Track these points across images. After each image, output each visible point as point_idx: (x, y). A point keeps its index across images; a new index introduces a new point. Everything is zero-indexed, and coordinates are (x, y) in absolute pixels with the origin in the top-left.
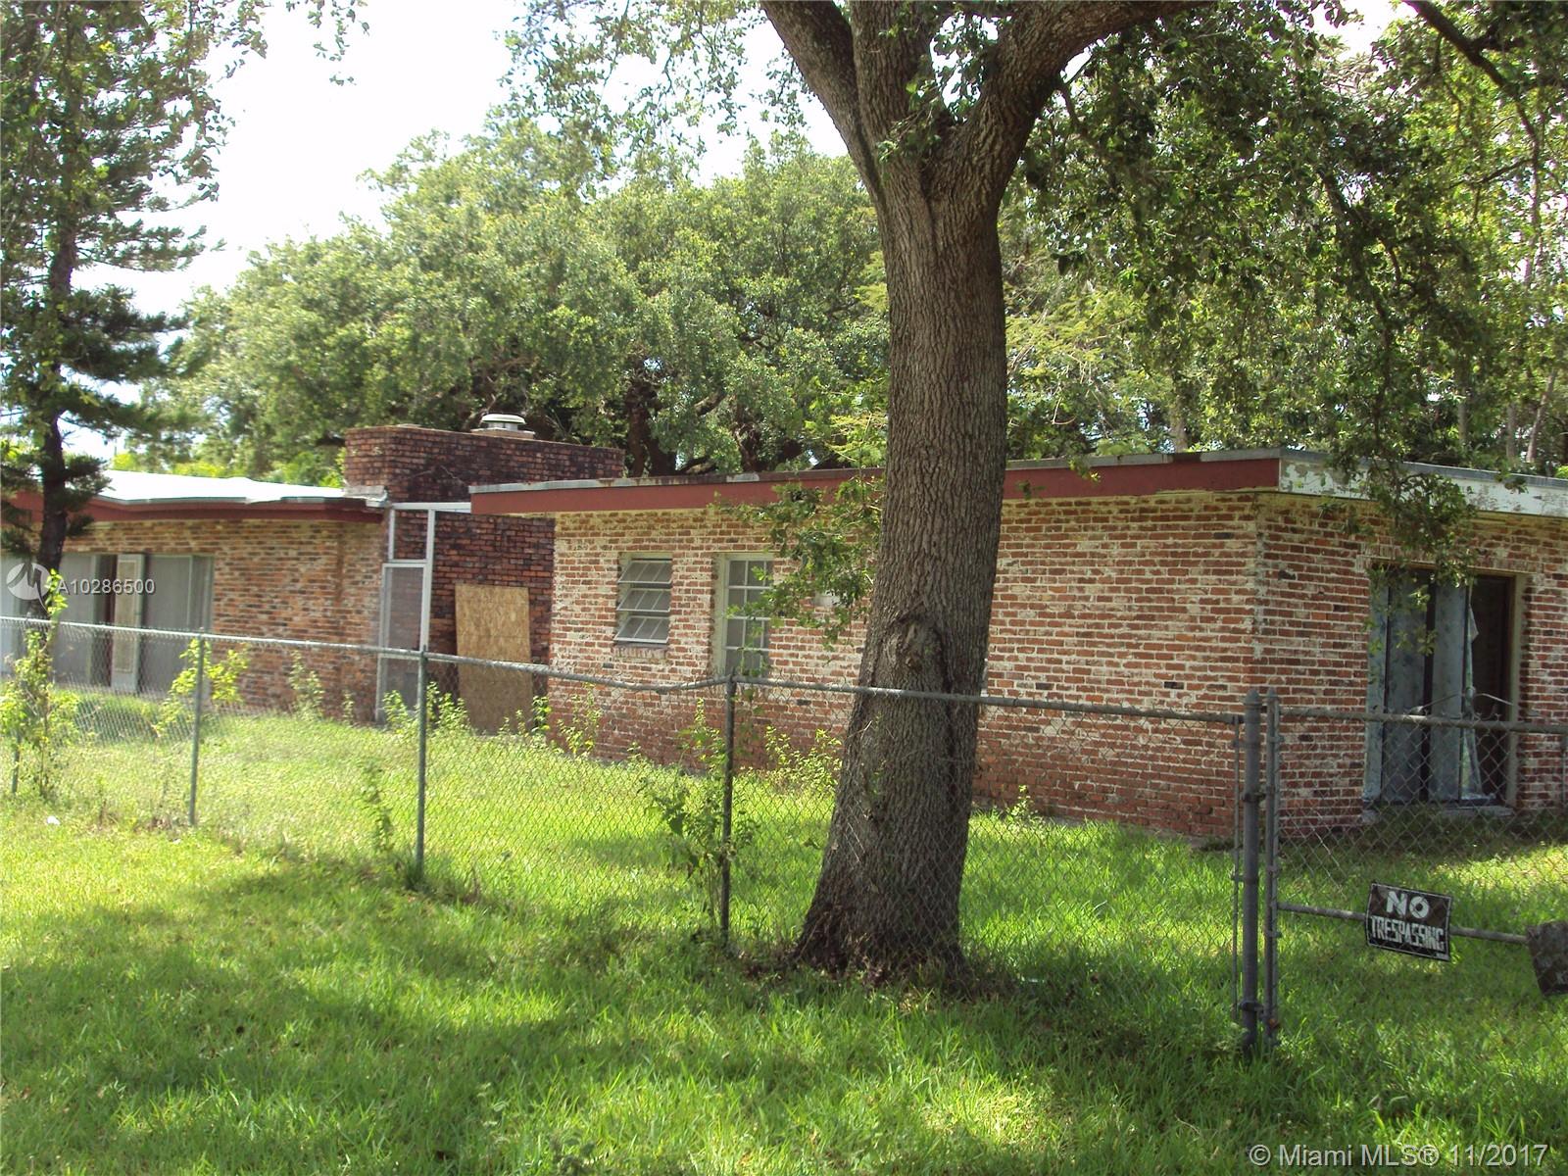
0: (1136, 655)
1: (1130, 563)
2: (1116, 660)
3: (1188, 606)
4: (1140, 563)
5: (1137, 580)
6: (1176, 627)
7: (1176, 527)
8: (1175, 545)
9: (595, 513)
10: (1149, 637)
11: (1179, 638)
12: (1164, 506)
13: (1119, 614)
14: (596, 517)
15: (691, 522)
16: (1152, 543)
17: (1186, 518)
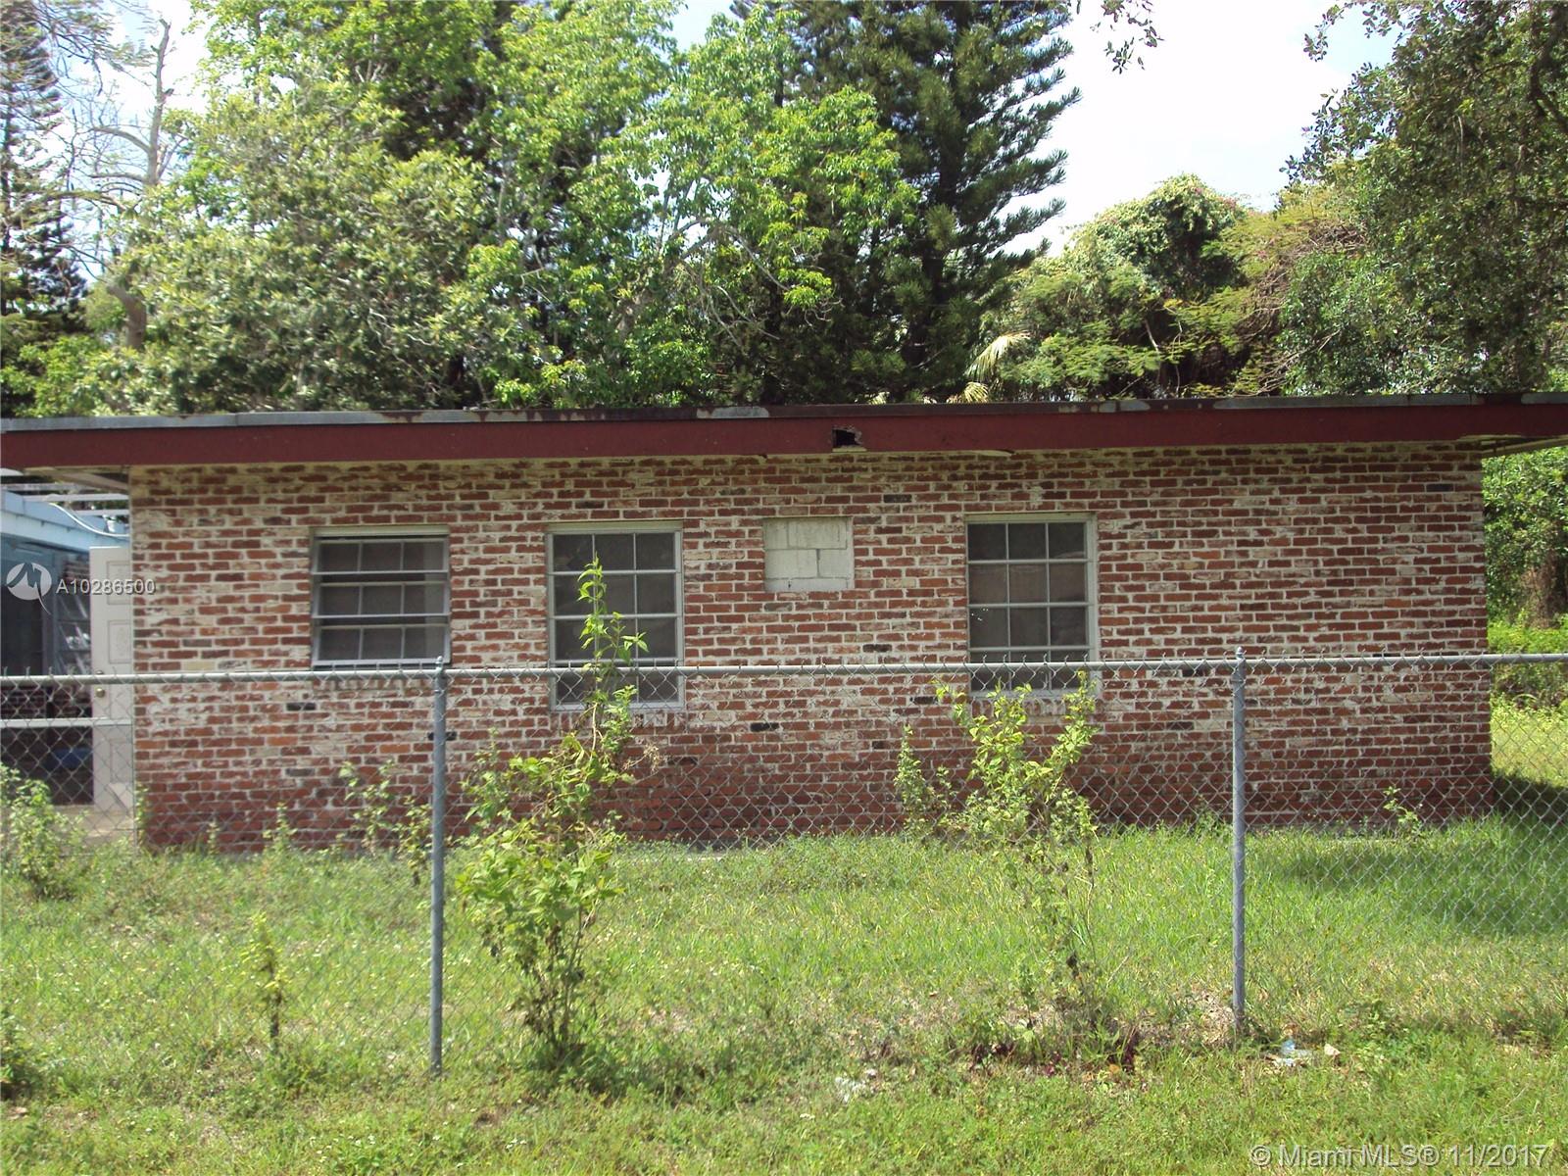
0: (1331, 627)
1: (1315, 521)
2: (1302, 633)
3: (1398, 567)
4: (1326, 521)
5: (1324, 540)
6: (1383, 592)
7: (1377, 479)
8: (1377, 499)
10: (1348, 604)
11: (1387, 604)
12: (1358, 455)
13: (1302, 580)
15: (491, 479)
16: (1344, 497)
17: (1391, 468)
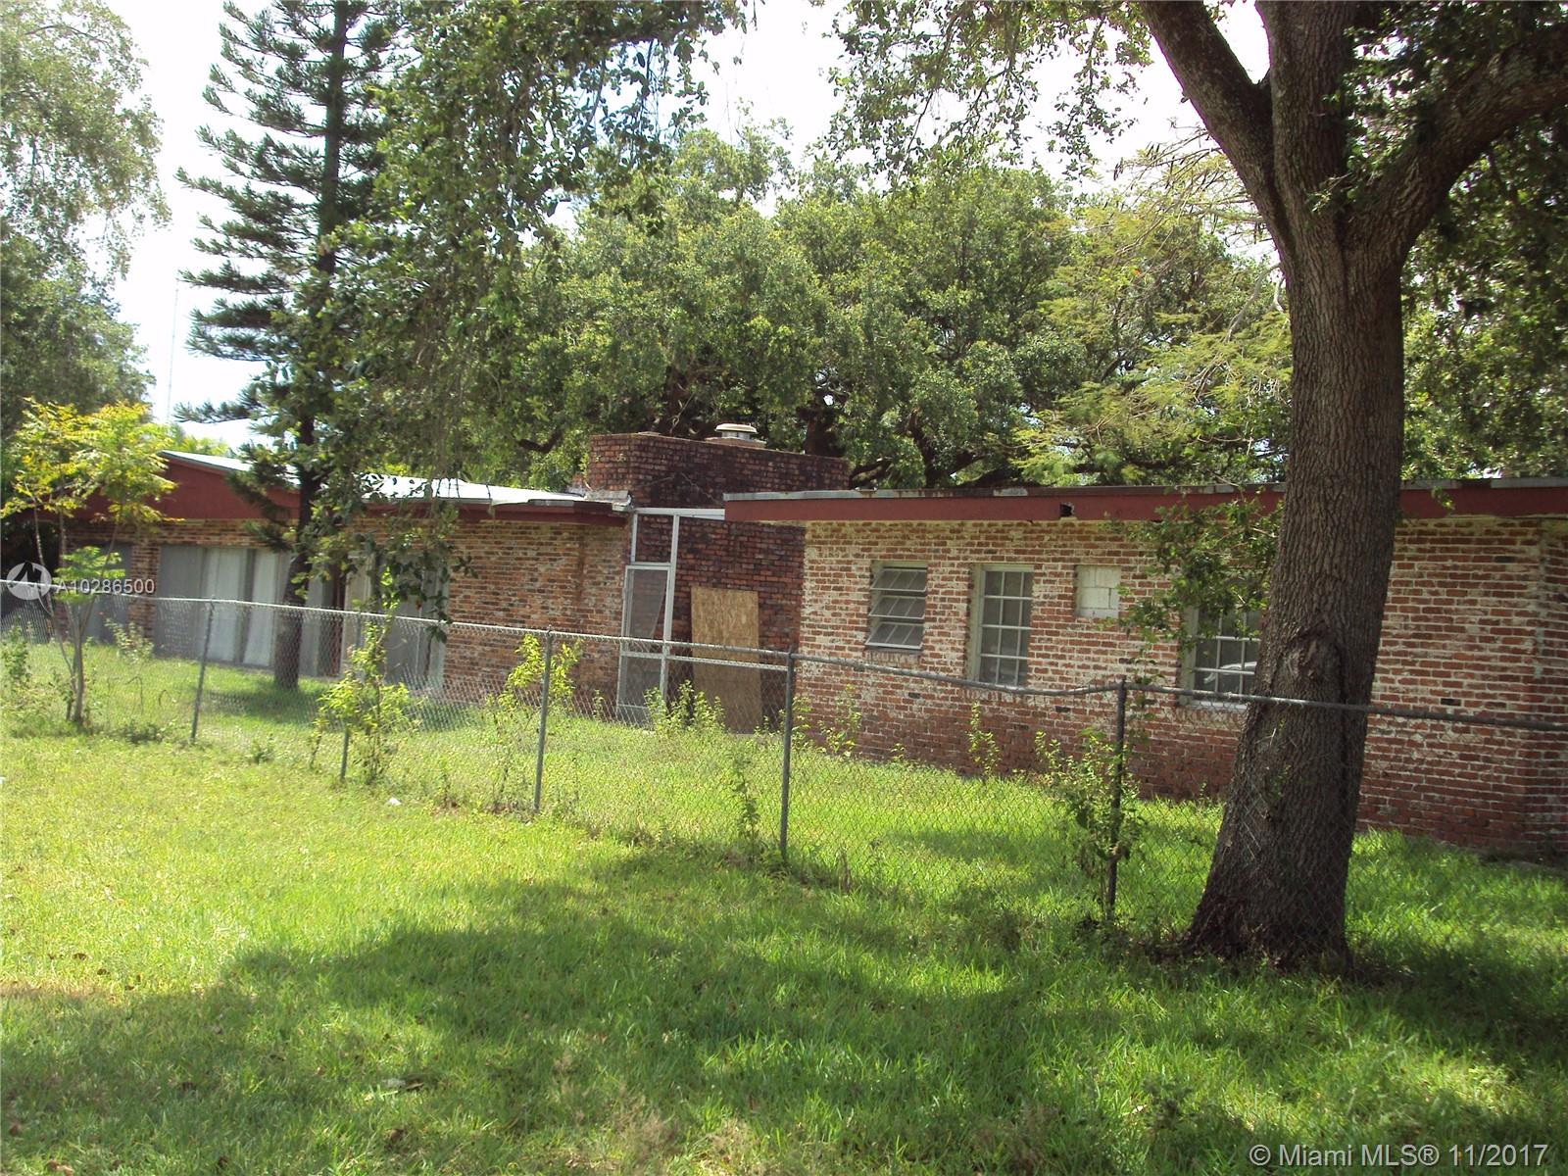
0: (1412, 672)
1: (1408, 583)
2: (1391, 676)
3: (1467, 626)
4: (1417, 583)
5: (1414, 600)
6: (1453, 646)
7: (1456, 550)
8: (1456, 567)
9: (847, 522)
10: (1426, 655)
11: (1456, 656)
12: (1444, 530)
13: (1395, 632)
14: (848, 526)
15: (948, 533)
16: (1431, 564)
17: (1468, 541)
